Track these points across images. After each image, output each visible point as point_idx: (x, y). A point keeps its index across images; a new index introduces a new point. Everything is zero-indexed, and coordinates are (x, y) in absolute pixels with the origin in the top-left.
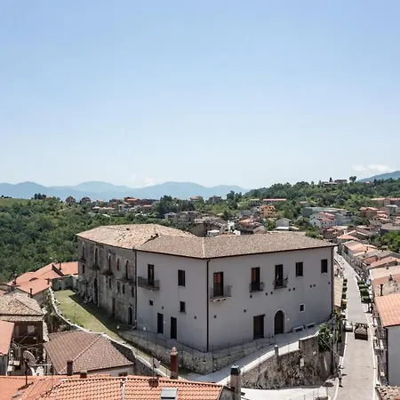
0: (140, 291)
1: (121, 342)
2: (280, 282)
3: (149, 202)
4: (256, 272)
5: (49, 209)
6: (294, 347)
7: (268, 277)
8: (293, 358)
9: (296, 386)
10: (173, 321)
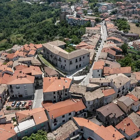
0: (58, 61)
1: (57, 70)
2: (80, 60)
4: (76, 60)
6: (82, 70)
7: (78, 60)
8: (82, 72)
9: (82, 75)
10: (64, 67)
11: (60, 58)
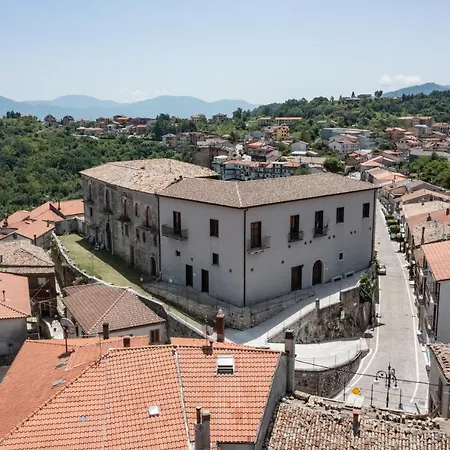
0: (165, 240)
1: (150, 298)
2: (319, 230)
3: (144, 121)
4: (295, 219)
5: (26, 130)
6: (334, 298)
7: (307, 225)
8: (334, 311)
9: (336, 338)
10: (205, 274)
11: (177, 216)
